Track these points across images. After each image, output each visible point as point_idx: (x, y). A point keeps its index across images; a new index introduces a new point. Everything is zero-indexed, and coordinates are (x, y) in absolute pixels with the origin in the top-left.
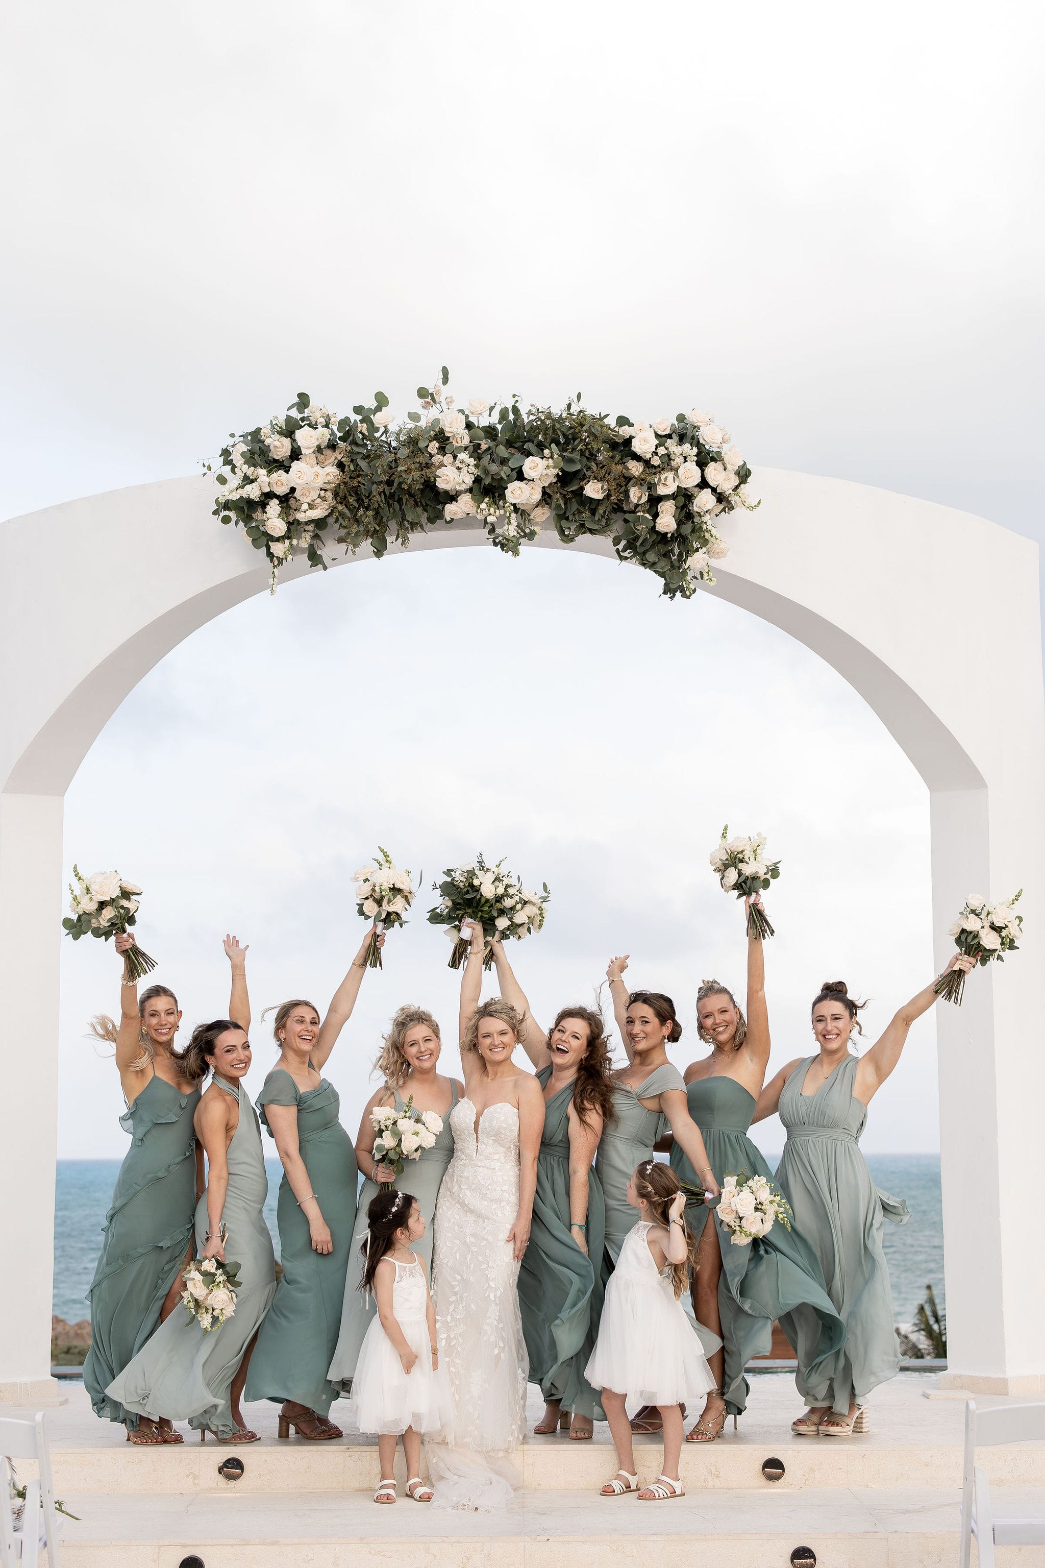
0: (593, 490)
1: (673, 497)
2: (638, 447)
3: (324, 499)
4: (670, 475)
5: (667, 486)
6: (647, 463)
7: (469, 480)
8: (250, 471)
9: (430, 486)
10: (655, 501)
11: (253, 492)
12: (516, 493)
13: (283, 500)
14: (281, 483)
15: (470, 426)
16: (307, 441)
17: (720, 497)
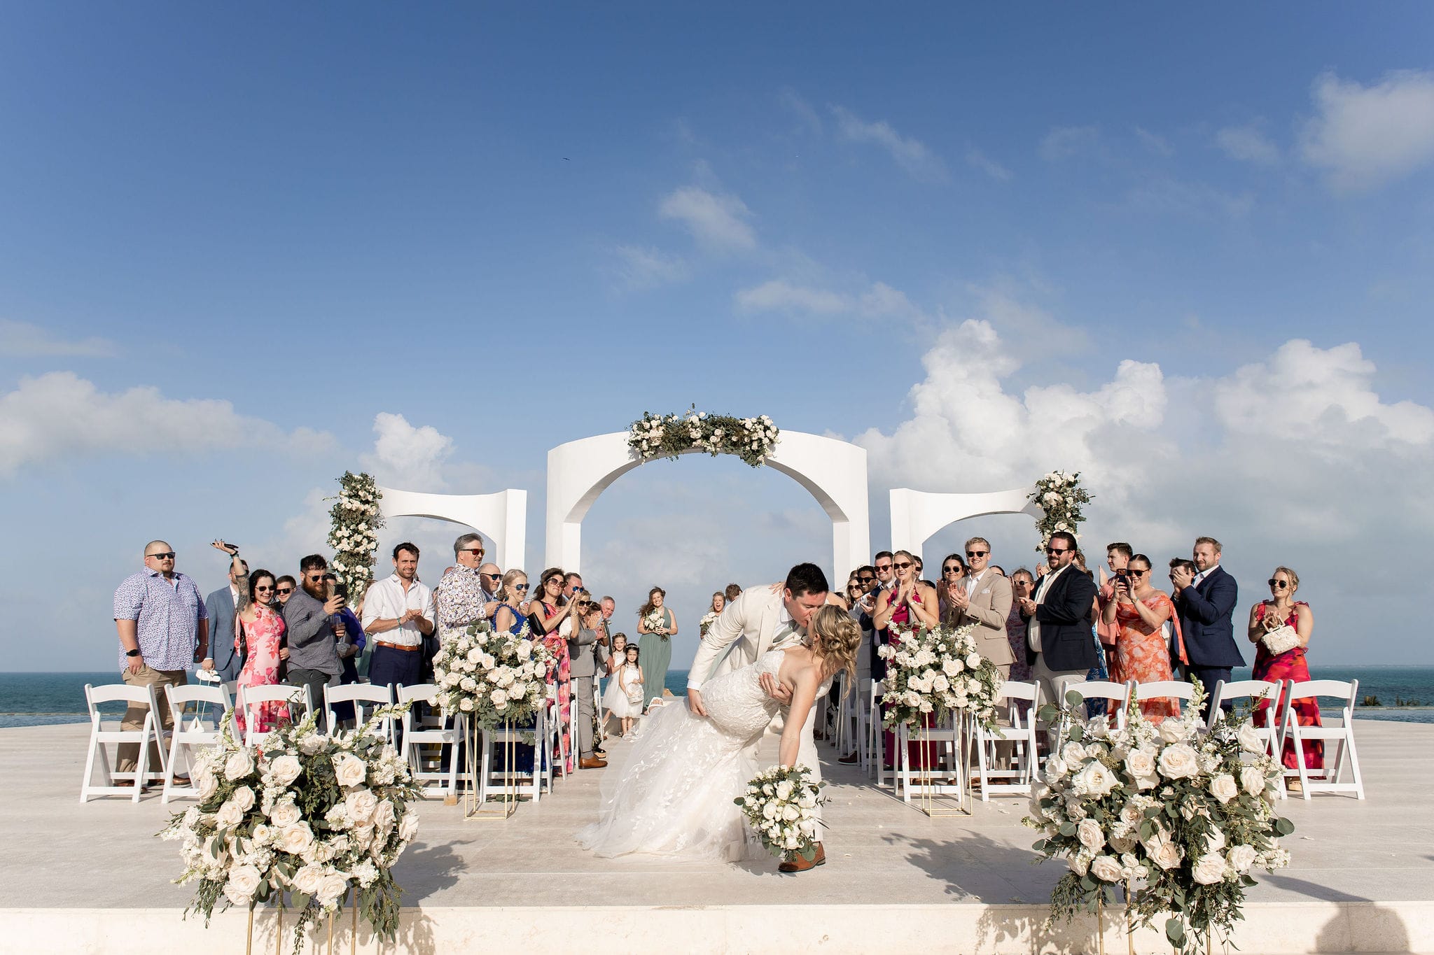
0: (734, 439)
1: (757, 440)
2: (747, 426)
3: (659, 440)
4: (756, 434)
5: (755, 437)
6: (749, 431)
7: (700, 436)
8: (638, 432)
9: (689, 437)
10: (752, 441)
11: (639, 438)
12: (713, 439)
13: (647, 440)
14: (647, 435)
15: (700, 420)
16: (654, 423)
17: (770, 440)
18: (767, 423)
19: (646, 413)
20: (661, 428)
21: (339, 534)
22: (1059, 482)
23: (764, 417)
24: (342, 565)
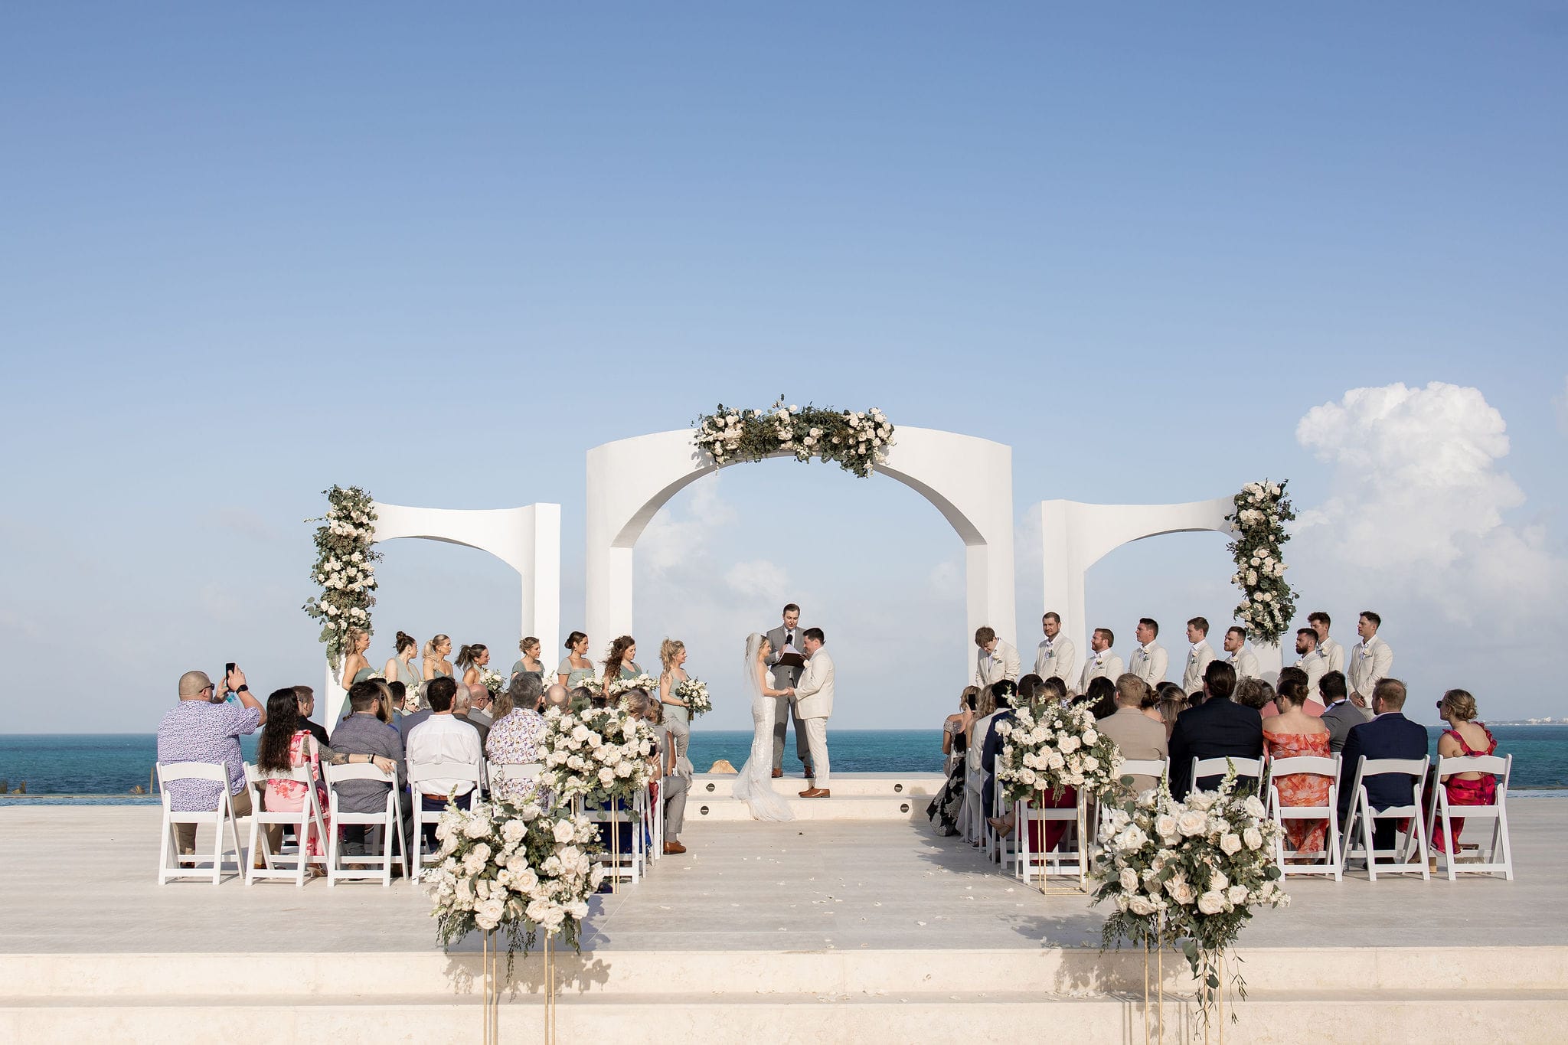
0: (835, 440)
1: (865, 442)
2: (852, 423)
3: (736, 441)
4: (864, 433)
5: (862, 437)
6: (855, 429)
7: (790, 436)
8: (710, 431)
9: (777, 439)
10: (858, 443)
11: (710, 438)
12: (807, 441)
13: (721, 442)
14: (721, 435)
15: (790, 415)
16: (730, 420)
17: (882, 440)
18: (879, 418)
19: (720, 405)
20: (739, 426)
21: (327, 567)
22: (1260, 495)
23: (874, 411)
24: (333, 607)
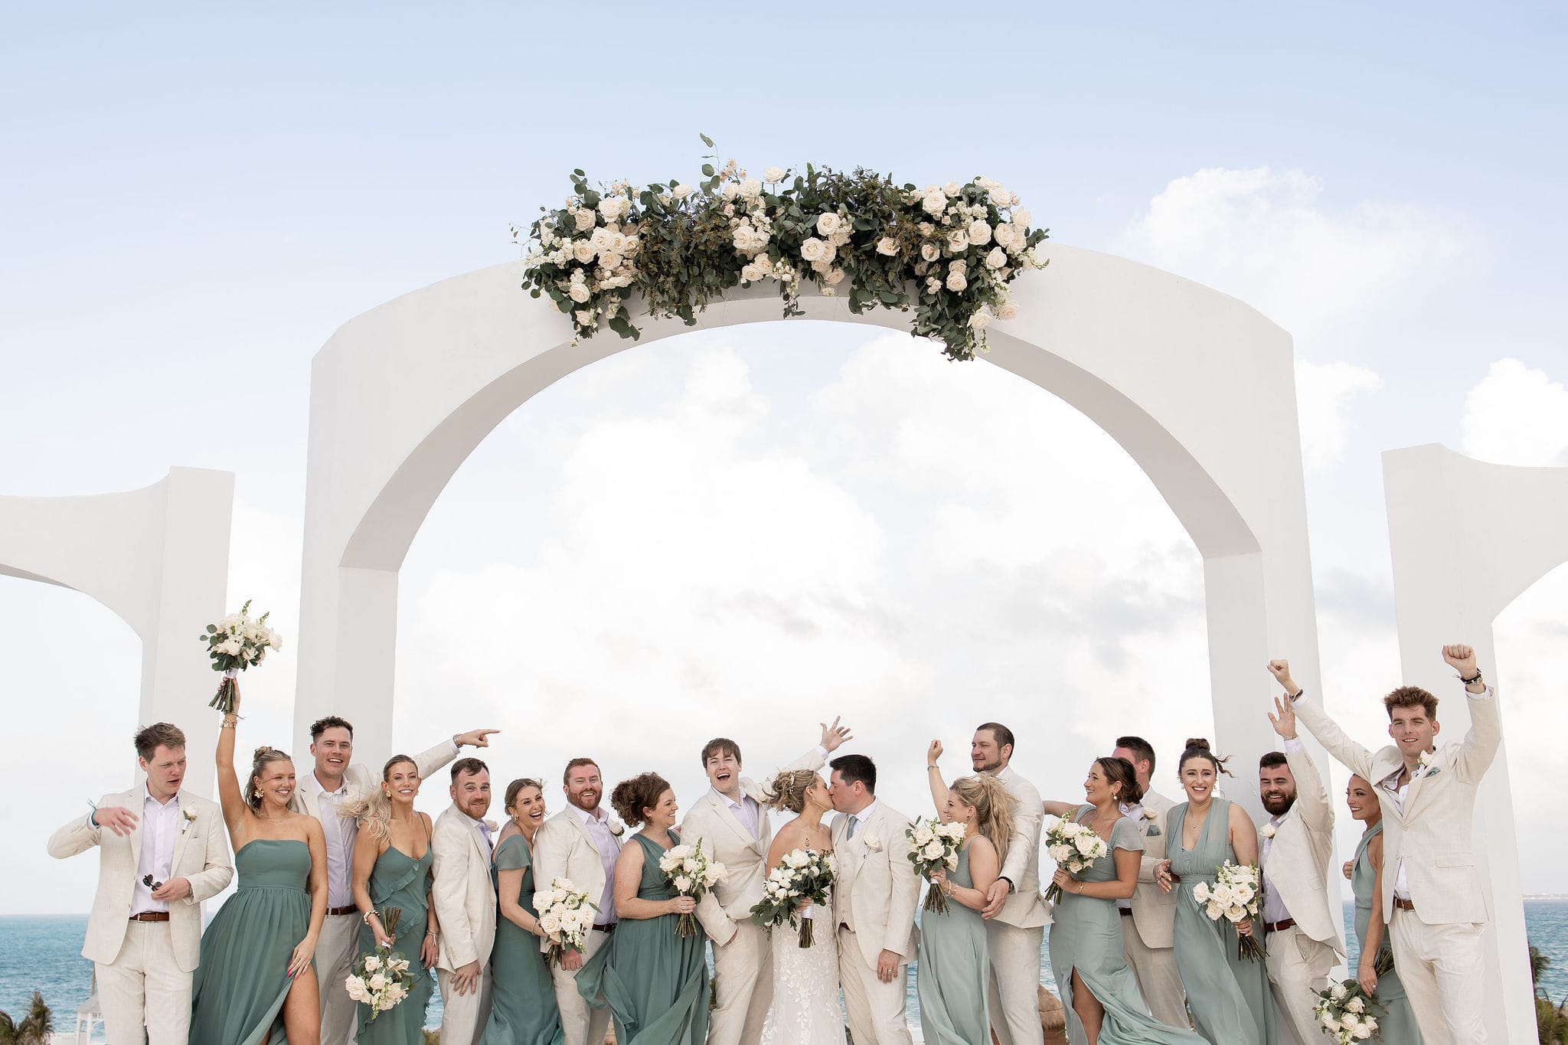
0: (886, 247)
1: (964, 255)
2: (928, 208)
3: (626, 267)
4: (961, 233)
5: (959, 243)
6: (938, 224)
7: (766, 238)
8: (555, 241)
9: (727, 249)
10: (944, 263)
11: (558, 258)
12: (811, 249)
13: (587, 268)
14: (585, 252)
17: (1008, 263)
19: (579, 172)
